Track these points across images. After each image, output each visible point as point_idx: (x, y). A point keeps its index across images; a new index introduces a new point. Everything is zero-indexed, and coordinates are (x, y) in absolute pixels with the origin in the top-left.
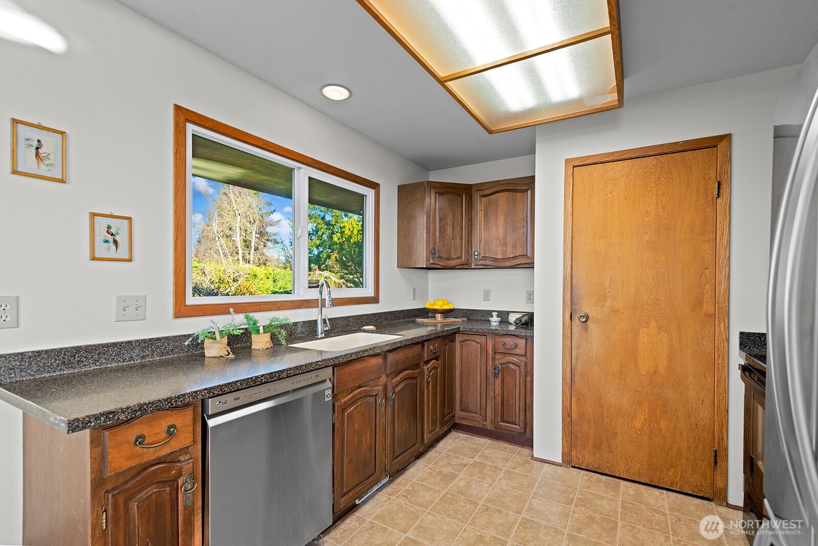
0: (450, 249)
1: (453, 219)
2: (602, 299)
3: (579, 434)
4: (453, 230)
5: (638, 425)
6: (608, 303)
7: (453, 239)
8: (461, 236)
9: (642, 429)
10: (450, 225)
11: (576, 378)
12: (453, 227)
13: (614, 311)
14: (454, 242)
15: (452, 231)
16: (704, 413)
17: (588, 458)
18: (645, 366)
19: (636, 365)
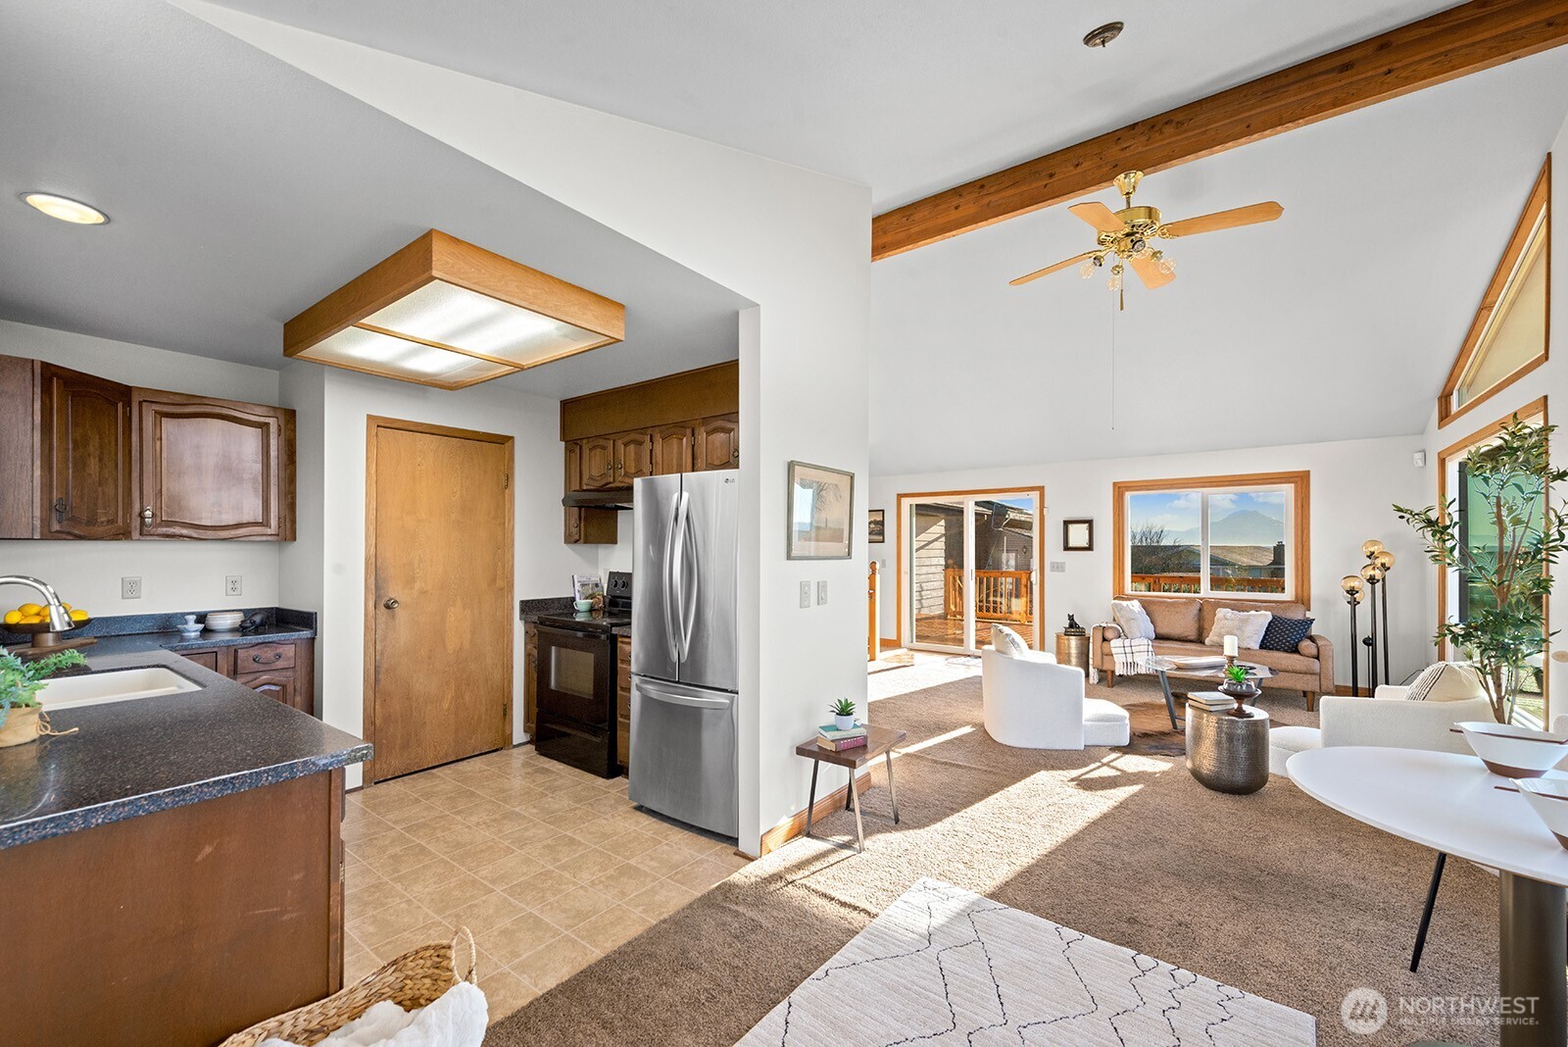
0: (96, 504)
1: (101, 446)
2: (410, 581)
3: (384, 741)
4: (101, 468)
5: (446, 706)
6: (417, 586)
7: (100, 485)
8: (116, 480)
9: (448, 710)
10: (94, 457)
11: (381, 676)
12: (101, 460)
13: (423, 592)
14: (103, 490)
15: (97, 470)
16: (497, 676)
17: (396, 763)
18: (452, 644)
19: (444, 646)
